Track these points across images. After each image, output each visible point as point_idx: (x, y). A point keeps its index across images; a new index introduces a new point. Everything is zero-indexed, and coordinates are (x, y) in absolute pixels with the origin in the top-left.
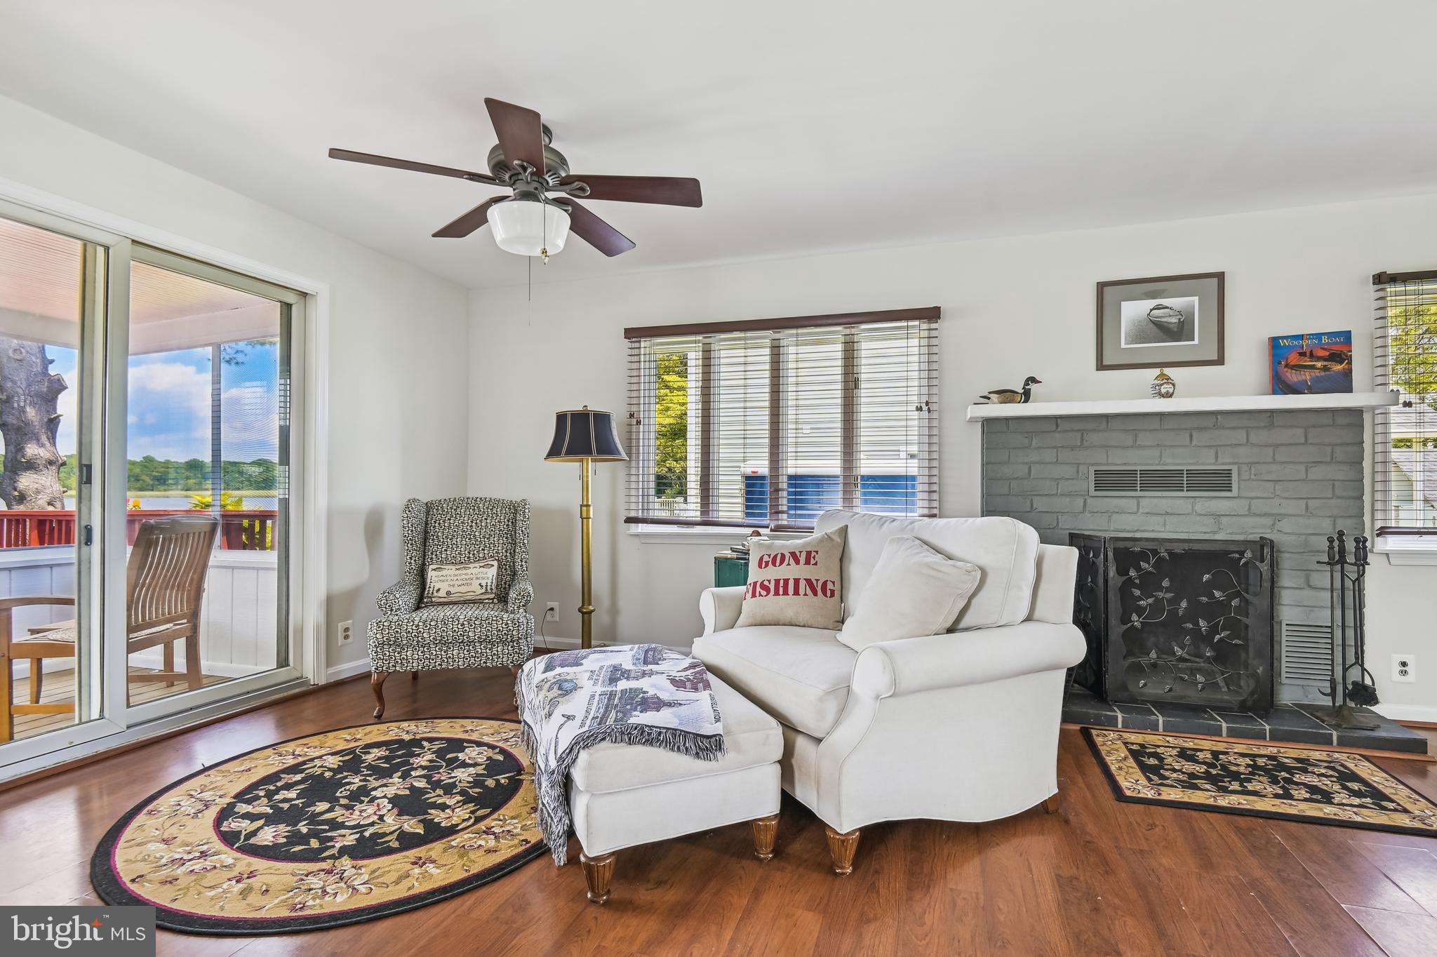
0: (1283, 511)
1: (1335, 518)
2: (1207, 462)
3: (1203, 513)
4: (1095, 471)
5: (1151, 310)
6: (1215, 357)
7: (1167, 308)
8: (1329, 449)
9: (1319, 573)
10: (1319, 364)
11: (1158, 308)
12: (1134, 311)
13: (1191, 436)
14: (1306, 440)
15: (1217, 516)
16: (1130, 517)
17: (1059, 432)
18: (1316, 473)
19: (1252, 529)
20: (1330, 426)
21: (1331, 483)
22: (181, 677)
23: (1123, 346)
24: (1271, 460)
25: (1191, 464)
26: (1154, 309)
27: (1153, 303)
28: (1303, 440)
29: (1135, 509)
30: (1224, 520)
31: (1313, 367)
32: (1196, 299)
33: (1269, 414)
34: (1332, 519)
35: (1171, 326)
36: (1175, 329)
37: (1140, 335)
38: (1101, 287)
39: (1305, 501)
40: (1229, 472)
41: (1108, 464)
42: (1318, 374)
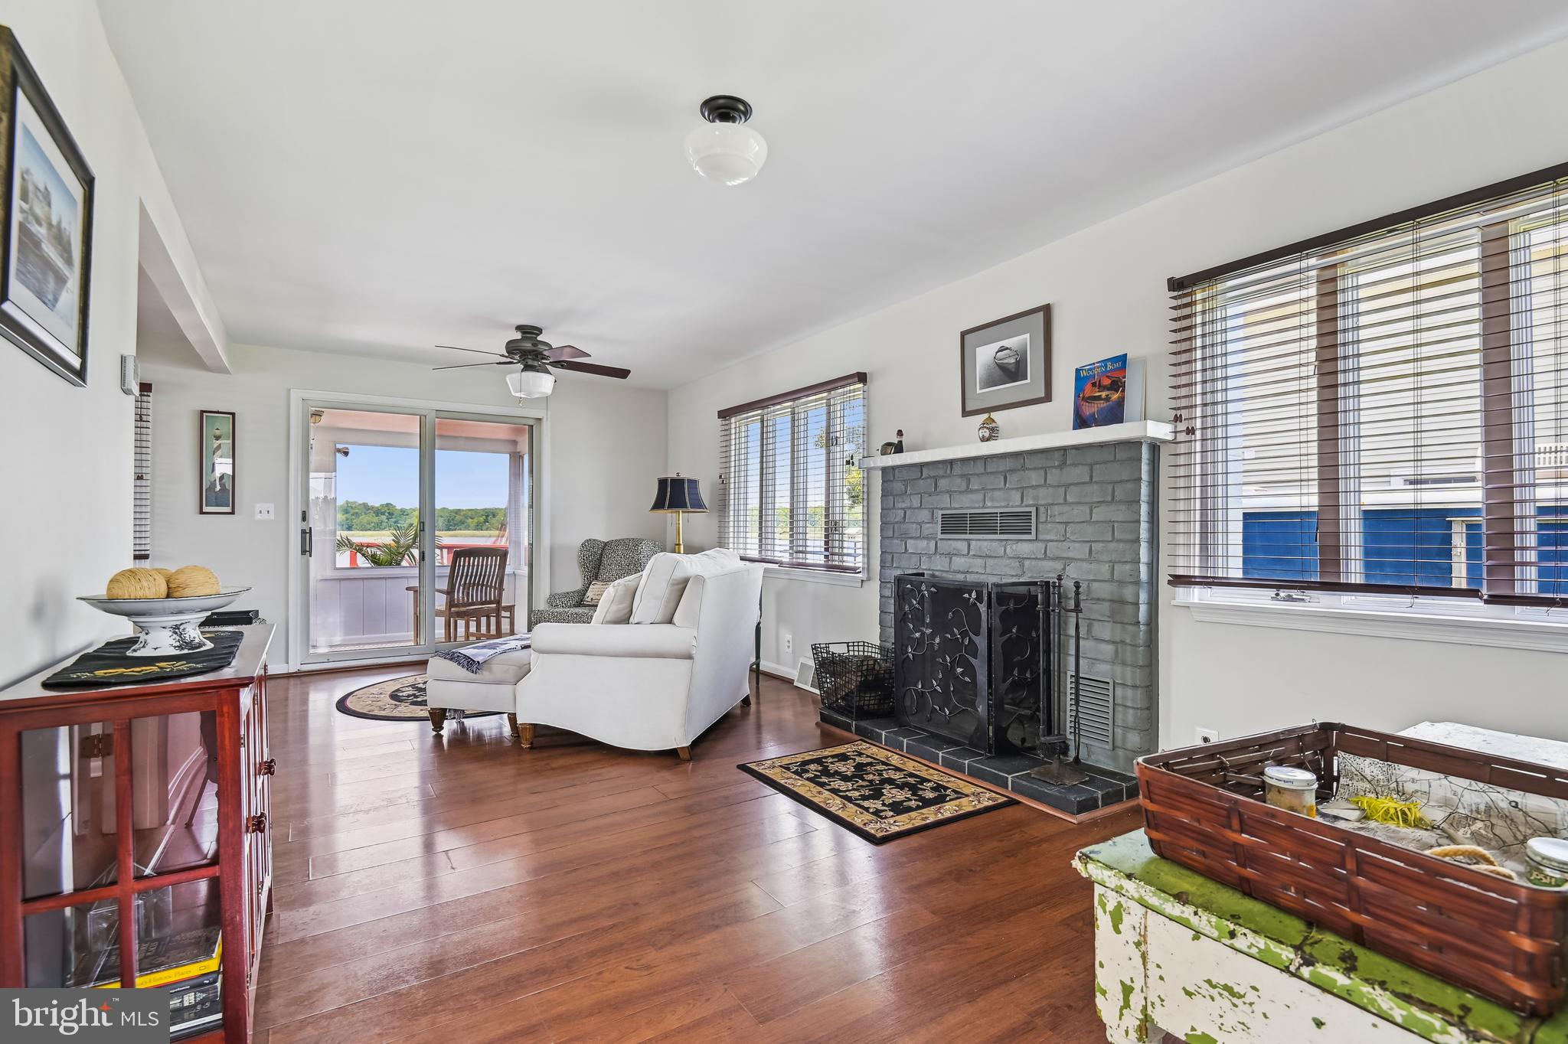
0: (1071, 555)
1: (1113, 563)
2: (1014, 503)
3: (1011, 556)
4: (942, 515)
5: (997, 353)
6: (1042, 394)
7: (1007, 349)
8: (1110, 487)
9: (1100, 623)
10: (1104, 394)
11: (1002, 349)
12: (985, 355)
13: (1005, 478)
14: (1091, 477)
15: (1021, 560)
16: (963, 560)
17: (923, 479)
18: (1099, 514)
19: (1047, 571)
20: (1111, 461)
21: (1111, 524)
22: (483, 635)
23: (979, 391)
24: (1062, 501)
25: (1004, 507)
26: (998, 351)
27: (997, 346)
28: (1087, 479)
29: (966, 553)
30: (1027, 563)
31: (1099, 398)
32: (1027, 336)
33: (1062, 452)
34: (1111, 564)
35: (1010, 366)
36: (1013, 370)
37: (990, 382)
38: (963, 335)
39: (1088, 545)
40: (1028, 515)
41: (951, 509)
42: (1102, 405)
